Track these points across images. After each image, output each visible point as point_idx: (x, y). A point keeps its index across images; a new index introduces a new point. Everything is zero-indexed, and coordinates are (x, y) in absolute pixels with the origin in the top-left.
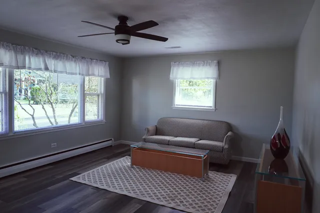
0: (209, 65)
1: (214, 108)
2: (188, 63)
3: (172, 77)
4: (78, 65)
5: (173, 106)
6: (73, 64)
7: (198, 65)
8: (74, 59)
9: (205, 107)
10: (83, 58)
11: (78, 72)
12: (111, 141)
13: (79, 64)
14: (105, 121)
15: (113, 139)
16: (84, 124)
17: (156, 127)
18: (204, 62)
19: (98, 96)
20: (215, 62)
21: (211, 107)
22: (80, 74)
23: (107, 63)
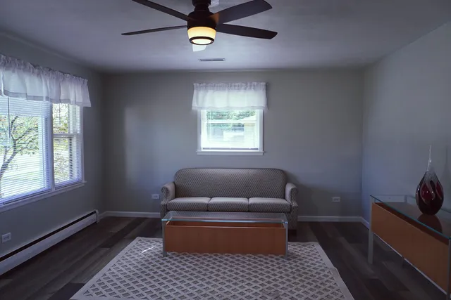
0: (254, 89)
1: (262, 151)
2: (221, 84)
3: (195, 105)
4: (44, 83)
5: (198, 151)
6: (36, 80)
7: (236, 88)
8: (36, 71)
9: (248, 149)
10: (50, 70)
11: (44, 94)
12: (94, 215)
13: (46, 81)
14: (84, 181)
15: (97, 211)
16: (54, 190)
17: (175, 186)
18: (247, 84)
19: (70, 138)
20: (263, 84)
21: (257, 149)
22: (47, 98)
23: (86, 81)
